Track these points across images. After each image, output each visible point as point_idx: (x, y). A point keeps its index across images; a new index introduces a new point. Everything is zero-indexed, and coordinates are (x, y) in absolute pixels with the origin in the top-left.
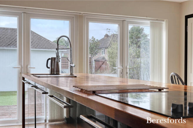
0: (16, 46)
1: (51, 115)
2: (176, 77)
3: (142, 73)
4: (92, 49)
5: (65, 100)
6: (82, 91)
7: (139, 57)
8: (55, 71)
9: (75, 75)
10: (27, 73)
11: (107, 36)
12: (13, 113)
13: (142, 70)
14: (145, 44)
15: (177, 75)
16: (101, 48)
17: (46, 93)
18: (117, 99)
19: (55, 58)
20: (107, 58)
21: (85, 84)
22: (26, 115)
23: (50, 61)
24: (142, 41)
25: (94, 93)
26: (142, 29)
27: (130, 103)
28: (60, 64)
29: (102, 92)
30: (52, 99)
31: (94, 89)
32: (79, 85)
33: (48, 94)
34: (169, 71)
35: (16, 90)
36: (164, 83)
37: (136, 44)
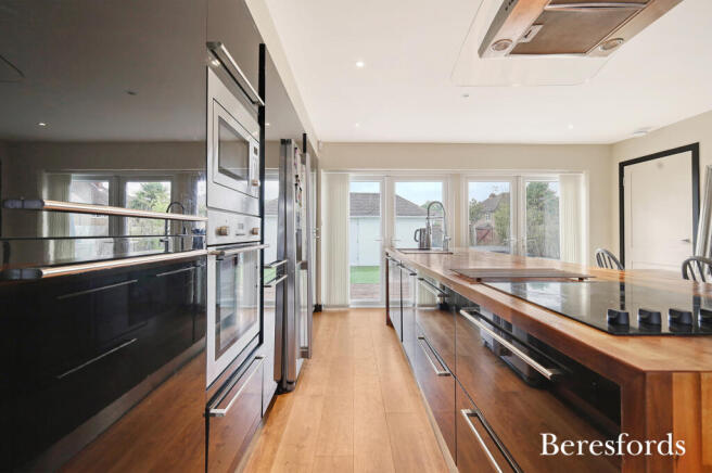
0: (378, 214)
1: (421, 299)
2: (606, 256)
3: (547, 246)
4: (472, 214)
5: (438, 286)
6: (461, 276)
7: (541, 222)
8: (424, 246)
9: (451, 250)
10: (392, 247)
11: (493, 196)
12: (377, 293)
13: (547, 240)
14: (550, 204)
15: (608, 253)
16: (484, 213)
17: (414, 274)
18: (510, 291)
19: (424, 230)
20: (493, 225)
21: (465, 267)
22: (390, 296)
23: (418, 233)
24: (546, 201)
25: (479, 280)
26: (546, 186)
27: (529, 298)
28: (431, 236)
29: (492, 279)
30: (422, 282)
31: (478, 275)
32: (456, 267)
33: (417, 277)
34: (592, 246)
35: (378, 264)
36: (585, 266)
37: (537, 204)
